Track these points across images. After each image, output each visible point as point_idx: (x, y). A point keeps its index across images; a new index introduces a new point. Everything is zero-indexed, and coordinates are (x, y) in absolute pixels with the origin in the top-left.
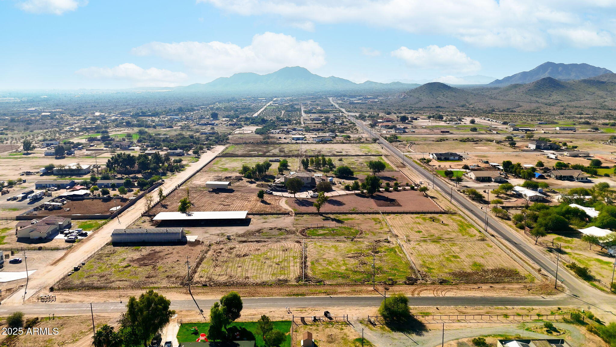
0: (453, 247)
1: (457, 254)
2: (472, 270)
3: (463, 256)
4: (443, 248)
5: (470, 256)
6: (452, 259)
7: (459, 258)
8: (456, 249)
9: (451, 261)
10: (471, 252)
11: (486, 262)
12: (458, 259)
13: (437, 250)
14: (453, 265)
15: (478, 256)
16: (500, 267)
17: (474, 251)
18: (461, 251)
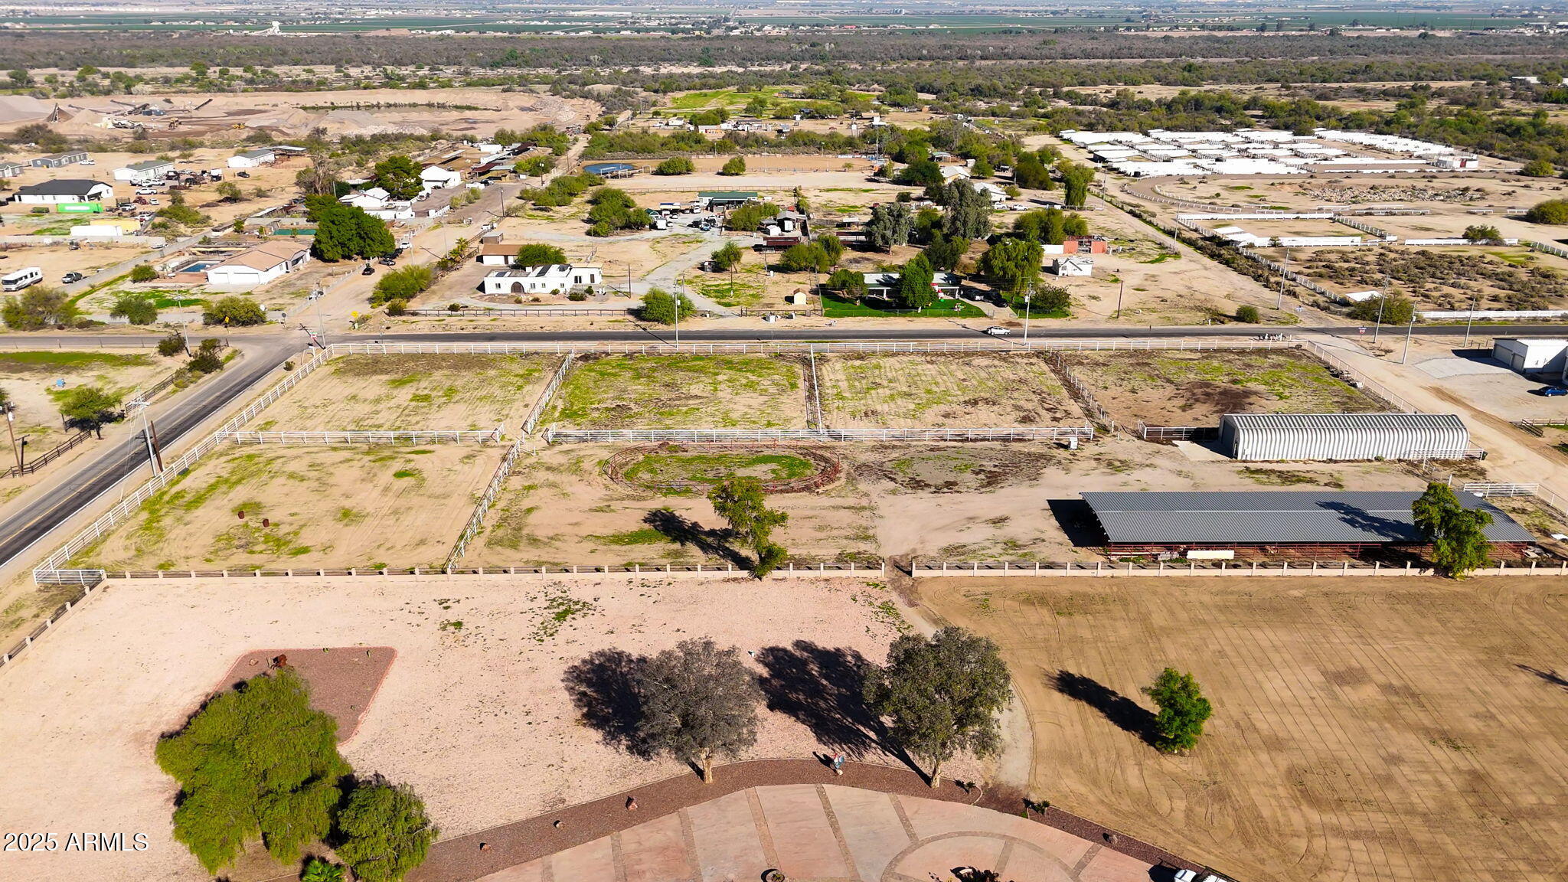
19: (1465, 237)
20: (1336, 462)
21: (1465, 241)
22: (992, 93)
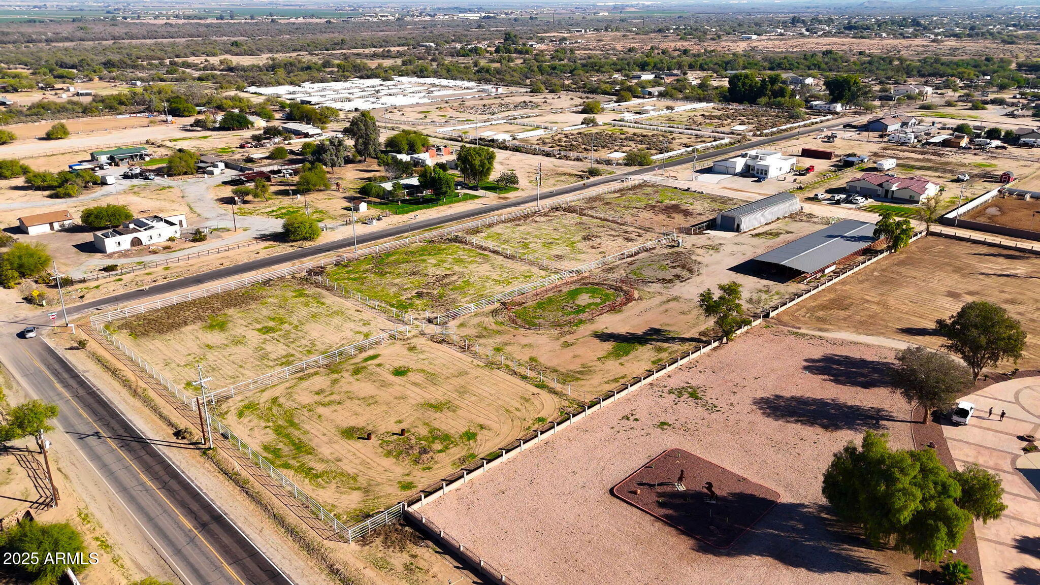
0: (284, 353)
1: (267, 336)
2: (225, 314)
3: (254, 337)
4: (303, 342)
5: (238, 341)
6: (271, 324)
7: (259, 330)
8: (277, 350)
9: (273, 319)
10: (240, 352)
11: (200, 336)
12: (259, 326)
13: (314, 334)
14: (265, 311)
15: (218, 347)
16: (167, 336)
17: (231, 358)
18: (263, 349)
19: (582, 123)
20: (770, 223)
21: (584, 126)
22: (124, 66)
